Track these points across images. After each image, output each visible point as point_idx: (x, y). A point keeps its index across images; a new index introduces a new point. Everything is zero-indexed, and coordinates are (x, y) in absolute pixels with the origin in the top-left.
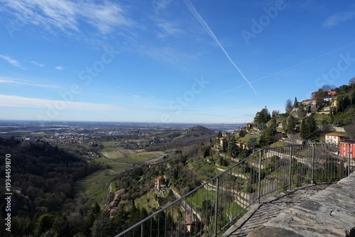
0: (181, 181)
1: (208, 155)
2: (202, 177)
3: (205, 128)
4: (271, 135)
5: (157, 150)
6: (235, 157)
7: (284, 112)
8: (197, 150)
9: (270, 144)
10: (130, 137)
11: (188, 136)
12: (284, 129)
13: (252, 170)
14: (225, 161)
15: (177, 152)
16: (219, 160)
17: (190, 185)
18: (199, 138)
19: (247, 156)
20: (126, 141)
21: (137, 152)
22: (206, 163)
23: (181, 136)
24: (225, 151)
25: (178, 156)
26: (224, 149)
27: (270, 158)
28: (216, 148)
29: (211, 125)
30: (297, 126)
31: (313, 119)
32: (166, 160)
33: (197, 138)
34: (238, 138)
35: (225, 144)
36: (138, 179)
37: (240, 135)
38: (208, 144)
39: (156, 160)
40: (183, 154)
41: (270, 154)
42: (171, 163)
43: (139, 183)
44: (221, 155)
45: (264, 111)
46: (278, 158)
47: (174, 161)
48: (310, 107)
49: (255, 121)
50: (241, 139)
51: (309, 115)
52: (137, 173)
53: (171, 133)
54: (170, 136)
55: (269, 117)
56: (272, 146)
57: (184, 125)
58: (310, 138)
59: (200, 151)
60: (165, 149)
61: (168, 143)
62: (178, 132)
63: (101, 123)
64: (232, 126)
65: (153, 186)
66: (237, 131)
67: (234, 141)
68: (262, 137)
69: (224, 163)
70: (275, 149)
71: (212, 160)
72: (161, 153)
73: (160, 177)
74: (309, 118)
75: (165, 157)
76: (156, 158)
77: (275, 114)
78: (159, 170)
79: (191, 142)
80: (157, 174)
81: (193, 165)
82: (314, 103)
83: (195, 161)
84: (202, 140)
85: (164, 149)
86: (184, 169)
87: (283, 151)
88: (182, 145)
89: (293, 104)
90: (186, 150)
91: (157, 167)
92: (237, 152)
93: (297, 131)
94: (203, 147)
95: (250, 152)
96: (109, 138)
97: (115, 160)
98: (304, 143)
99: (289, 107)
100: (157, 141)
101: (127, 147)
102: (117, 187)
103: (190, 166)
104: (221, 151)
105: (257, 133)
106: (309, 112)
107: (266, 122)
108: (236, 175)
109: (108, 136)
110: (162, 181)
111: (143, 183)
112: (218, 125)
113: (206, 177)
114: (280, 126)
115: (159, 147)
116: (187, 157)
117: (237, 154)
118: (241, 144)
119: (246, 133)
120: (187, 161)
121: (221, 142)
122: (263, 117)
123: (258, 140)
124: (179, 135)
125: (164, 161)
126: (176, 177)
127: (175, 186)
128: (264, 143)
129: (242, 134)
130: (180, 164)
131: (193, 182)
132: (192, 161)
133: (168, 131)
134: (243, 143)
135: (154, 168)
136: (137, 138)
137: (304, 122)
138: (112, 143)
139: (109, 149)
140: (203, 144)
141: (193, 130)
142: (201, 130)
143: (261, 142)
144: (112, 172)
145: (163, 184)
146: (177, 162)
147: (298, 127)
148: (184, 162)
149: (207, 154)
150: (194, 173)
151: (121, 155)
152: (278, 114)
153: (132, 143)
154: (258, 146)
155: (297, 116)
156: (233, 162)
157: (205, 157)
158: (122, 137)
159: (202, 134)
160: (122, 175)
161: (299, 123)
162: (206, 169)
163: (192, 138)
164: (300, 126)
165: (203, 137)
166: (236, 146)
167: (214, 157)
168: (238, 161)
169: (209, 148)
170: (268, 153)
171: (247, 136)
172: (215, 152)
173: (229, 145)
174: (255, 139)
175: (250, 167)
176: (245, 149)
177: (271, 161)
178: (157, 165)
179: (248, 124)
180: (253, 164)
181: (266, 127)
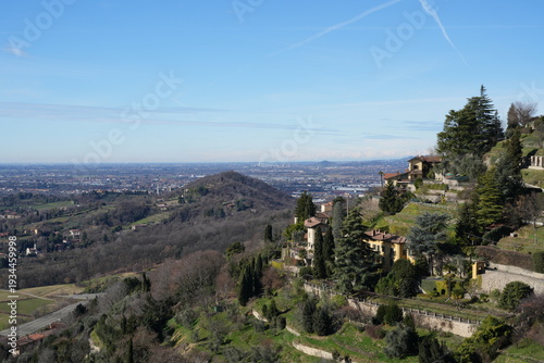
1: (258, 293)
4: (501, 201)
5: (54, 279)
6: (361, 296)
8: (214, 273)
9: (496, 237)
11: (185, 216)
13: (428, 347)
14: (324, 313)
15: (132, 284)
16: (298, 311)
18: (228, 222)
19: (412, 291)
22: (248, 323)
23: (156, 219)
24: (322, 273)
25: (135, 300)
26: (321, 263)
27: (497, 293)
28: (288, 264)
29: (282, 169)
32: (87, 320)
33: (219, 224)
34: (375, 220)
35: (325, 243)
37: (383, 205)
38: (259, 246)
39: (48, 322)
40: (157, 293)
41: (496, 279)
42: (107, 333)
44: (308, 289)
45: (478, 106)
46: (527, 291)
47: (115, 321)
49: (443, 147)
50: (389, 221)
53: (111, 208)
54: (105, 220)
55: (495, 131)
56: (506, 244)
57: (168, 171)
59: (223, 277)
60: (87, 275)
61: (100, 248)
62: (138, 201)
64: (357, 171)
66: (372, 192)
67: (360, 232)
68: (465, 212)
69: (322, 322)
70: (515, 260)
71: (272, 312)
72: (70, 290)
75: (81, 310)
76: (46, 314)
77: (518, 117)
81: (197, 338)
83: (203, 320)
84: (242, 231)
85: (80, 276)
88: (157, 257)
90: (167, 275)
91: (47, 353)
92: (371, 273)
94: (238, 258)
95: (422, 271)
100: (54, 242)
103: (185, 342)
104: (307, 275)
105: (447, 195)
107: (482, 150)
112: (307, 168)
114: (537, 166)
115: (59, 267)
116: (170, 302)
117: (371, 284)
118: (388, 242)
119: (408, 196)
120: (172, 323)
121: (311, 236)
122: (471, 130)
123: (453, 222)
124: (146, 212)
125: (75, 325)
129: (393, 201)
130: (143, 335)
132: (192, 320)
133: (99, 197)
134: (393, 237)
135: (32, 359)
140: (238, 248)
141: (203, 191)
143: (461, 229)
146: (129, 327)
148: (160, 328)
149: (252, 286)
152: (527, 119)
154: (449, 249)
156: (357, 315)
157: (244, 300)
159: (241, 207)
162: (247, 349)
163: (199, 226)
165: (235, 220)
166: (368, 251)
167: (282, 299)
168: (374, 311)
169: (263, 262)
170: (488, 276)
171: (411, 210)
172: (284, 278)
173: (338, 248)
174: (440, 222)
175: (421, 332)
176: (403, 261)
177: (503, 305)
178: (44, 343)
179: (416, 159)
180: (433, 321)
181: (483, 169)
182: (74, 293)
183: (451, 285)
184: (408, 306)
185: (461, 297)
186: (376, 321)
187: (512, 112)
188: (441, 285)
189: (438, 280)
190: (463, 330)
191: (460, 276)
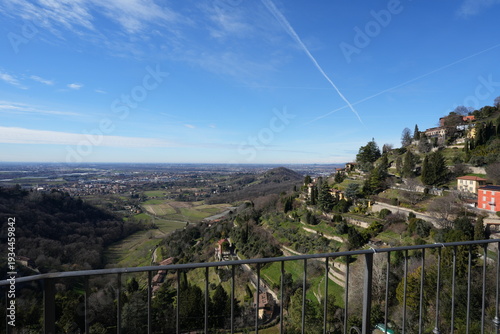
0: (252, 246)
1: (291, 209)
2: (280, 240)
3: (289, 171)
4: (380, 179)
5: (222, 202)
6: (327, 212)
7: (400, 146)
8: (276, 202)
9: (378, 192)
10: (184, 184)
11: (266, 182)
12: (398, 170)
13: (351, 231)
14: (314, 217)
15: (248, 204)
16: (305, 216)
17: (263, 252)
18: (281, 184)
19: (346, 211)
20: (179, 190)
21: (193, 206)
22: (287, 219)
23: (256, 183)
24: (313, 203)
25: (249, 210)
26: (313, 200)
27: (378, 213)
28: (302, 199)
29: (298, 166)
30: (417, 166)
31: (440, 156)
32: (233, 216)
33: (278, 185)
34: (333, 185)
35: (315, 193)
36: (194, 243)
37: (336, 180)
38: (292, 193)
39: (220, 216)
40: (256, 208)
41: (378, 208)
42: (239, 220)
43: (194, 249)
44: (308, 208)
45: (371, 145)
46: (389, 212)
47: (242, 217)
48: (437, 139)
49: (358, 160)
50: (338, 185)
51: (434, 150)
52: (192, 234)
53: (241, 178)
54: (240, 183)
55: (378, 154)
56: (381, 195)
57: (261, 166)
58: (435, 183)
59: (279, 203)
60: (233, 201)
61: (238, 192)
62: (251, 177)
63: (144, 164)
64: (327, 167)
65: (212, 253)
66: (332, 175)
67: (327, 189)
68: (366, 183)
69: (313, 220)
70: (385, 201)
71: (296, 216)
72: (227, 206)
73: (222, 240)
74: (434, 154)
75: (231, 212)
76: (220, 213)
77: (387, 149)
78: (222, 230)
79: (269, 190)
80: (219, 236)
81: (269, 224)
82: (442, 133)
83: (272, 218)
84: (285, 187)
85: (231, 201)
86: (256, 229)
87: (396, 202)
88: (256, 195)
89: (412, 134)
90: (260, 202)
91: (220, 226)
92: (330, 203)
93: (417, 174)
94: (284, 197)
95: (350, 204)
96: (154, 186)
97: (162, 217)
98: (427, 191)
99: (407, 138)
100: (223, 190)
101: (181, 198)
102: (163, 254)
103: (265, 225)
104: (308, 204)
105: (360, 177)
106: (436, 145)
107: (373, 161)
108: (329, 238)
109: (153, 183)
110: (226, 246)
111: (200, 249)
112: (309, 166)
113: (286, 240)
114: (394, 167)
115: (224, 198)
116: (261, 211)
117: (331, 207)
118: (337, 193)
119: (345, 177)
120: (261, 218)
121: (310, 190)
122: (369, 154)
123: (362, 186)
124: (253, 180)
125: (229, 218)
126: (245, 240)
127: (243, 253)
128: (371, 191)
129: (339, 178)
130: (251, 222)
131: (268, 247)
132: (268, 218)
133: (238, 175)
134: (339, 192)
135: (215, 228)
136: (195, 185)
137: (427, 160)
138: (159, 192)
139: (155, 201)
140: (284, 193)
141: (272, 174)
142: (284, 173)
143: (365, 189)
144: (158, 233)
145: (227, 250)
146: (247, 219)
147: (419, 168)
148: (257, 220)
149: (289, 207)
150: (271, 234)
151: (171, 210)
152: (390, 150)
153: (187, 192)
154: (360, 196)
155: (417, 152)
156: (326, 218)
157: (286, 212)
158: (172, 184)
159: (285, 179)
160: (172, 238)
161: (420, 162)
162: (287, 228)
163: (271, 185)
164: (422, 166)
165: (283, 184)
166: (330, 196)
167: (299, 211)
168: (332, 217)
169: (293, 198)
170: (374, 206)
171: (346, 182)
172: (300, 204)
173: (320, 194)
174: (357, 186)
175: (349, 225)
176: (343, 199)
177: (380, 217)
178: (219, 223)
179: (348, 164)
180: (354, 222)
181: (373, 168)
182: (229, 207)
183: (361, 209)
184: (344, 216)
185: (364, 214)
186: (333, 221)
187: (384, 147)
188: (357, 209)
189: (356, 207)
190: (365, 225)
191: (364, 206)
